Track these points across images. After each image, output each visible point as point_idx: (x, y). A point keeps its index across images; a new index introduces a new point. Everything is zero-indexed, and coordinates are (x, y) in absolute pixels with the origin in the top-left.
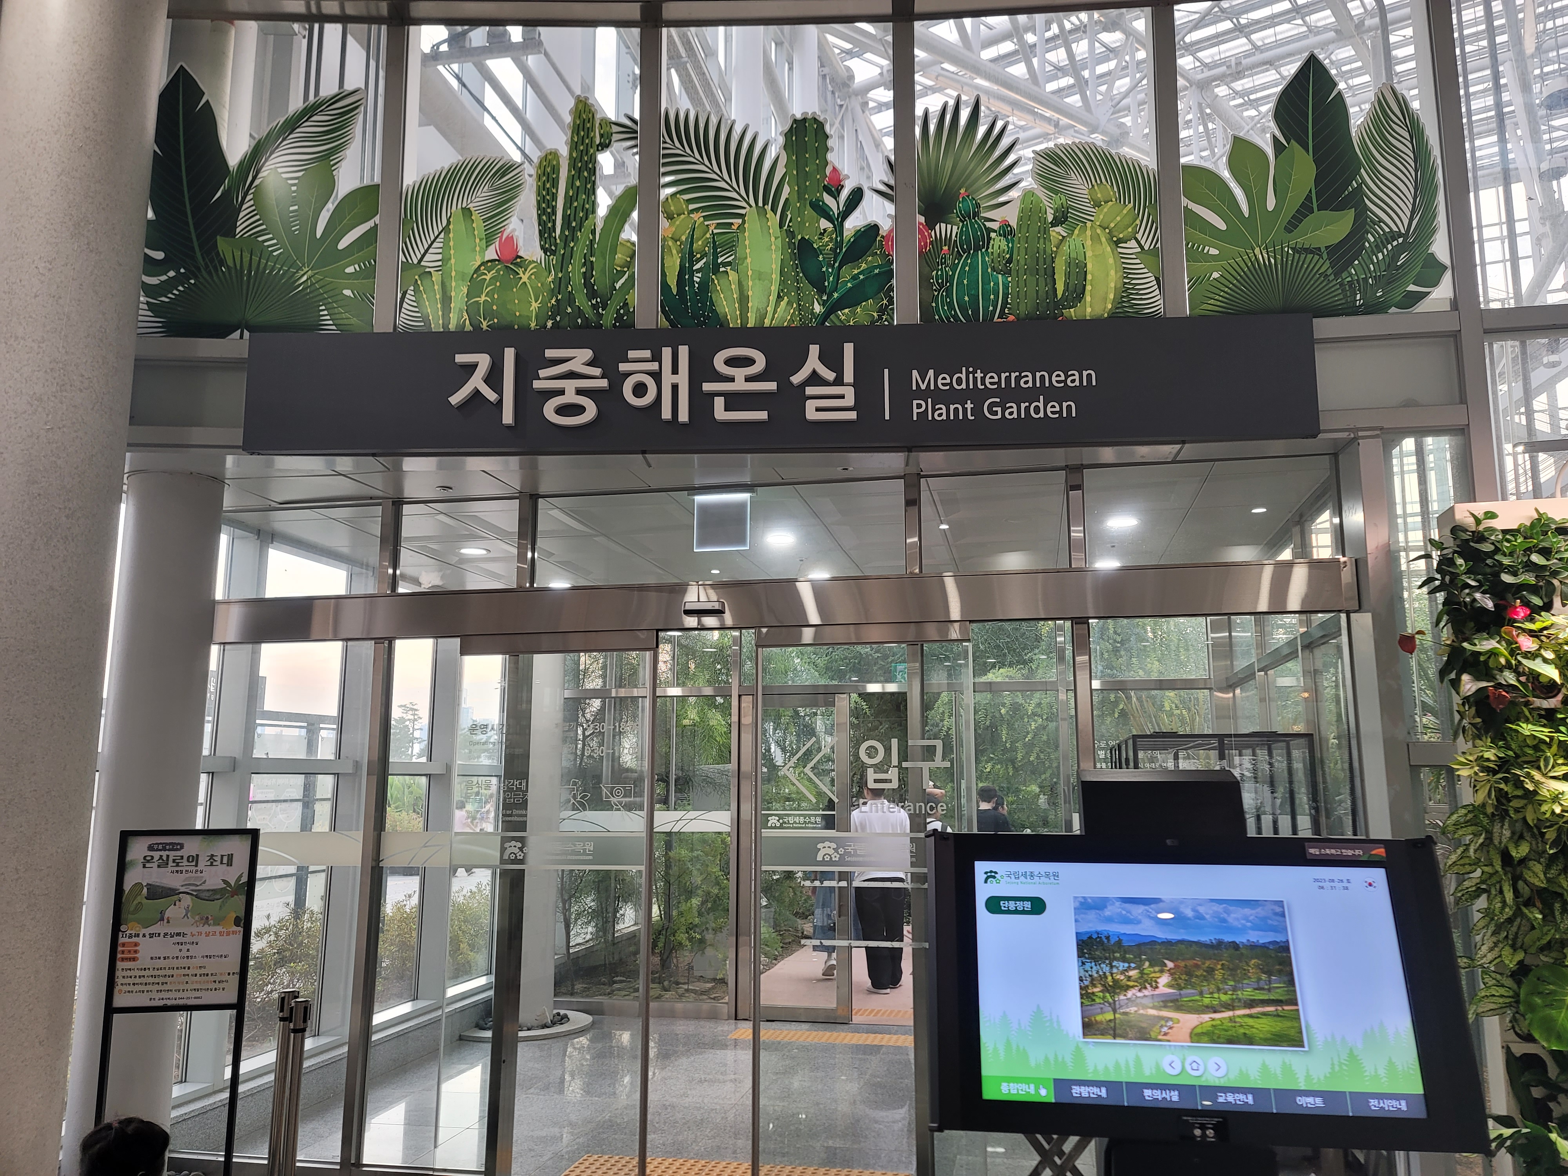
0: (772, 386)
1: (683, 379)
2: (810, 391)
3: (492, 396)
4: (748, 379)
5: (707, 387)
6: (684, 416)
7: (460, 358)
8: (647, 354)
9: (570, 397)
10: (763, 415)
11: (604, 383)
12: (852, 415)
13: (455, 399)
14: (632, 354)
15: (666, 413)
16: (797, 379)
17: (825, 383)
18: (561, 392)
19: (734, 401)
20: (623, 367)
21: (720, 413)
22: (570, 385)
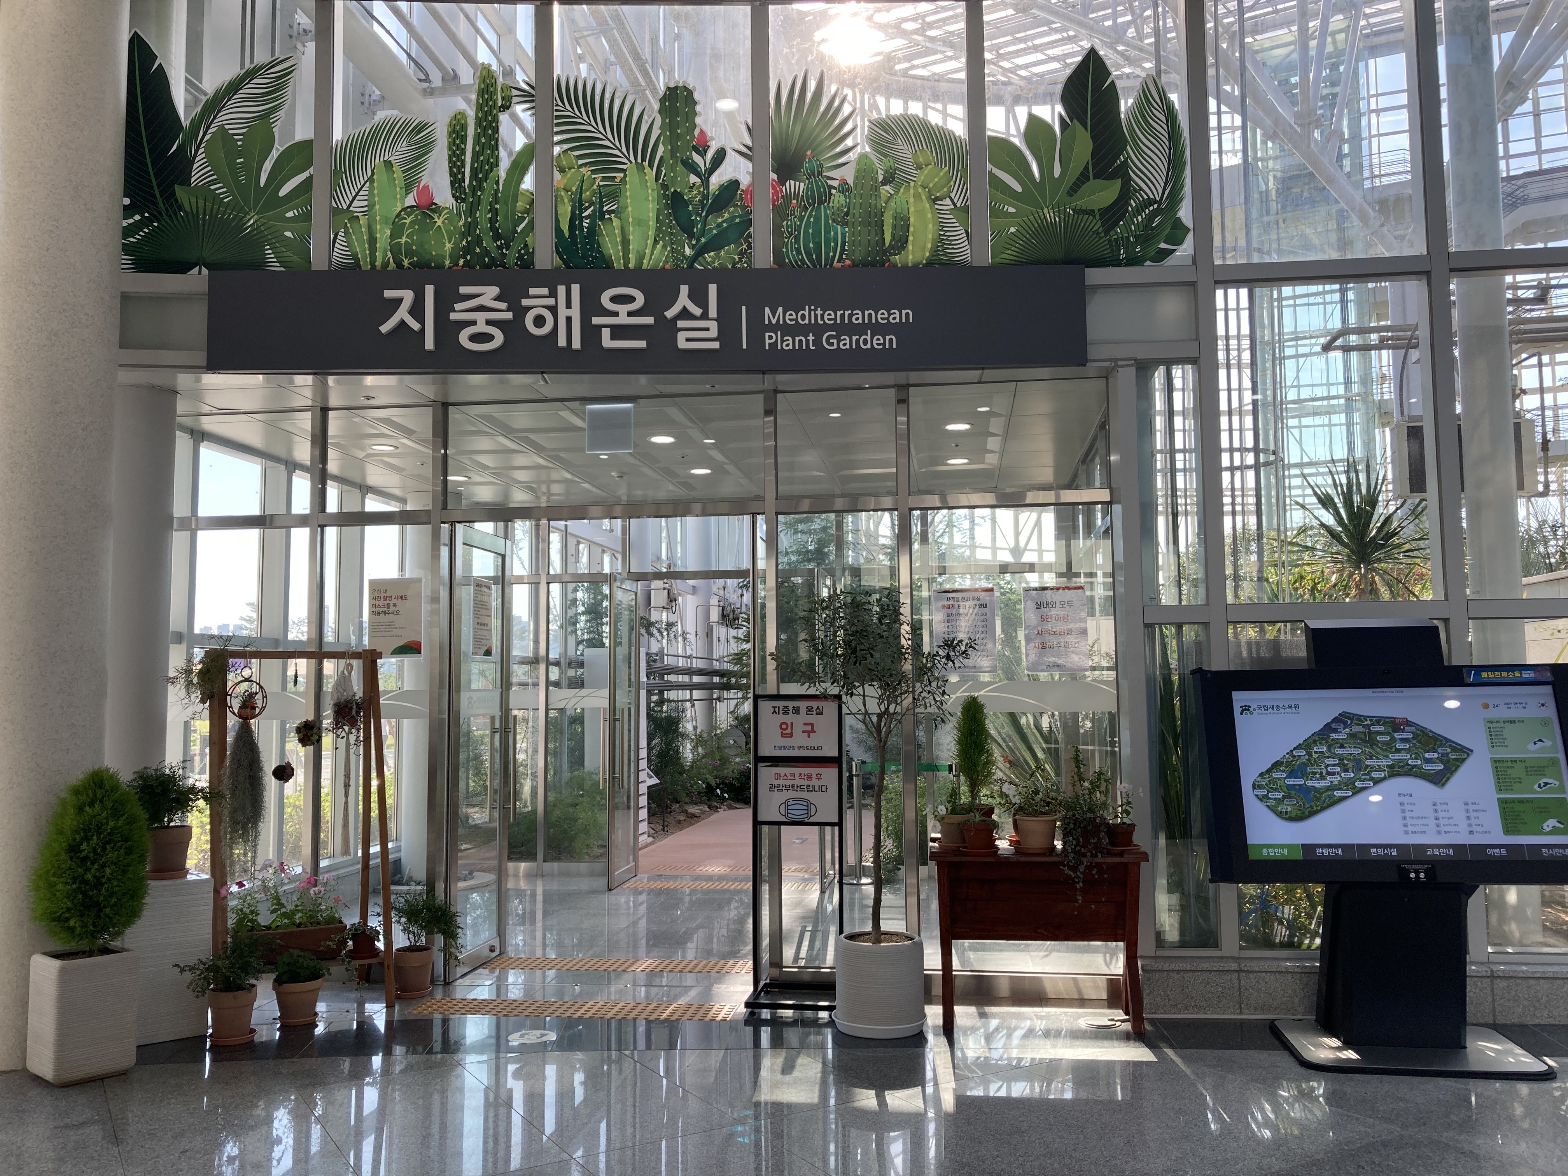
0: (650, 320)
1: (575, 312)
2: (681, 324)
3: (415, 326)
4: (630, 314)
5: (596, 320)
6: (576, 344)
7: (388, 294)
8: (545, 291)
9: (481, 327)
10: (642, 344)
11: (509, 315)
12: (716, 345)
13: (385, 328)
14: (532, 291)
15: (562, 342)
16: (670, 314)
17: (693, 317)
18: (474, 323)
19: (618, 332)
20: (525, 302)
21: (607, 341)
22: (481, 317)
